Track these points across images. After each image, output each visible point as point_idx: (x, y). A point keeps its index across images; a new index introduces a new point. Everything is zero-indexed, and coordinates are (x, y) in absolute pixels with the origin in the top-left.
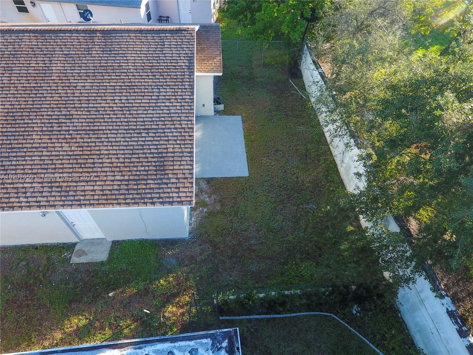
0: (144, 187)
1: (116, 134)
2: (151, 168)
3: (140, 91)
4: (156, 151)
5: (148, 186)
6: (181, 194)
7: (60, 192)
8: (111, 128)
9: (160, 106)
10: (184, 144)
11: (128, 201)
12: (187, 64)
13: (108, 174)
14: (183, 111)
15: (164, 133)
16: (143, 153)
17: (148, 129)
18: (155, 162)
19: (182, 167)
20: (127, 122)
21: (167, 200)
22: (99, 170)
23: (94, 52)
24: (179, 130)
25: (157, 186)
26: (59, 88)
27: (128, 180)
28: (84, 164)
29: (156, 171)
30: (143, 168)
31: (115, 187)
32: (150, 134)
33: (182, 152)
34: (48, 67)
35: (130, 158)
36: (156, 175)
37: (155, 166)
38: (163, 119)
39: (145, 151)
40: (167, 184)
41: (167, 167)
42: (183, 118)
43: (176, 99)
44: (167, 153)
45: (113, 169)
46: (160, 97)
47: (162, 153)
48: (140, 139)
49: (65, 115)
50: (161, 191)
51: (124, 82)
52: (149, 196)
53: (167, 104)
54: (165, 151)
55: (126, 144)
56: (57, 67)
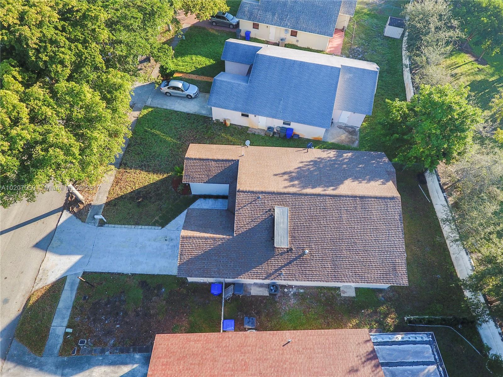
0: (389, 277)
1: (375, 252)
2: (391, 269)
3: (381, 231)
4: (391, 261)
5: (391, 277)
6: (403, 281)
7: (359, 277)
8: (372, 249)
9: (390, 240)
10: (402, 259)
11: (384, 282)
12: (399, 218)
13: (375, 270)
14: (400, 243)
15: (394, 253)
16: (387, 262)
17: (387, 251)
18: (392, 266)
19: (402, 269)
20: (378, 247)
21: (399, 283)
22: (372, 268)
23: (358, 209)
24: (399, 252)
25: (394, 277)
26: (348, 228)
27: (383, 274)
28: (366, 265)
29: (393, 270)
30: (387, 269)
31: (379, 276)
32: (388, 254)
33: (402, 263)
34: (341, 216)
35: (382, 264)
36: (393, 272)
37: (392, 268)
38: (392, 246)
39: (387, 261)
40: (398, 276)
41: (397, 269)
42: (400, 247)
43: (396, 237)
44: (396, 263)
45: (377, 268)
46: (390, 235)
47: (394, 263)
48: (385, 255)
49: (353, 242)
50: (396, 279)
51: (374, 227)
52: (392, 281)
53: (393, 239)
54: (395, 262)
55: (379, 257)
56: (344, 216)
